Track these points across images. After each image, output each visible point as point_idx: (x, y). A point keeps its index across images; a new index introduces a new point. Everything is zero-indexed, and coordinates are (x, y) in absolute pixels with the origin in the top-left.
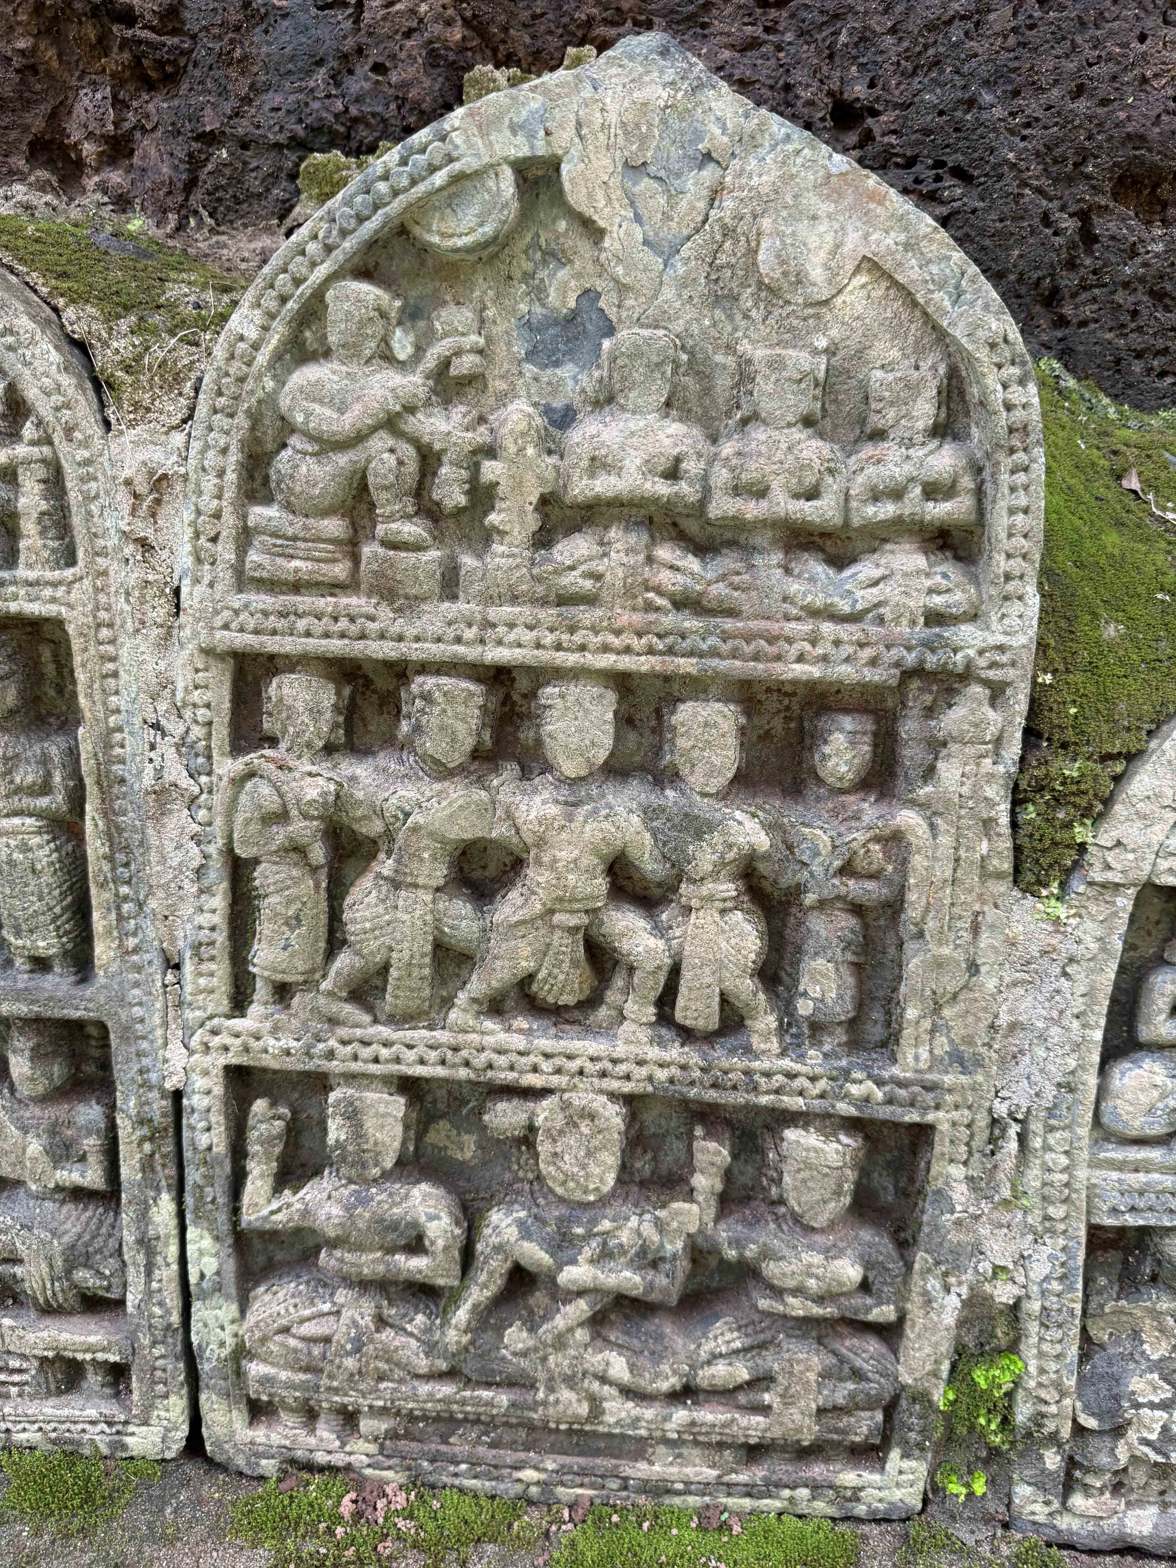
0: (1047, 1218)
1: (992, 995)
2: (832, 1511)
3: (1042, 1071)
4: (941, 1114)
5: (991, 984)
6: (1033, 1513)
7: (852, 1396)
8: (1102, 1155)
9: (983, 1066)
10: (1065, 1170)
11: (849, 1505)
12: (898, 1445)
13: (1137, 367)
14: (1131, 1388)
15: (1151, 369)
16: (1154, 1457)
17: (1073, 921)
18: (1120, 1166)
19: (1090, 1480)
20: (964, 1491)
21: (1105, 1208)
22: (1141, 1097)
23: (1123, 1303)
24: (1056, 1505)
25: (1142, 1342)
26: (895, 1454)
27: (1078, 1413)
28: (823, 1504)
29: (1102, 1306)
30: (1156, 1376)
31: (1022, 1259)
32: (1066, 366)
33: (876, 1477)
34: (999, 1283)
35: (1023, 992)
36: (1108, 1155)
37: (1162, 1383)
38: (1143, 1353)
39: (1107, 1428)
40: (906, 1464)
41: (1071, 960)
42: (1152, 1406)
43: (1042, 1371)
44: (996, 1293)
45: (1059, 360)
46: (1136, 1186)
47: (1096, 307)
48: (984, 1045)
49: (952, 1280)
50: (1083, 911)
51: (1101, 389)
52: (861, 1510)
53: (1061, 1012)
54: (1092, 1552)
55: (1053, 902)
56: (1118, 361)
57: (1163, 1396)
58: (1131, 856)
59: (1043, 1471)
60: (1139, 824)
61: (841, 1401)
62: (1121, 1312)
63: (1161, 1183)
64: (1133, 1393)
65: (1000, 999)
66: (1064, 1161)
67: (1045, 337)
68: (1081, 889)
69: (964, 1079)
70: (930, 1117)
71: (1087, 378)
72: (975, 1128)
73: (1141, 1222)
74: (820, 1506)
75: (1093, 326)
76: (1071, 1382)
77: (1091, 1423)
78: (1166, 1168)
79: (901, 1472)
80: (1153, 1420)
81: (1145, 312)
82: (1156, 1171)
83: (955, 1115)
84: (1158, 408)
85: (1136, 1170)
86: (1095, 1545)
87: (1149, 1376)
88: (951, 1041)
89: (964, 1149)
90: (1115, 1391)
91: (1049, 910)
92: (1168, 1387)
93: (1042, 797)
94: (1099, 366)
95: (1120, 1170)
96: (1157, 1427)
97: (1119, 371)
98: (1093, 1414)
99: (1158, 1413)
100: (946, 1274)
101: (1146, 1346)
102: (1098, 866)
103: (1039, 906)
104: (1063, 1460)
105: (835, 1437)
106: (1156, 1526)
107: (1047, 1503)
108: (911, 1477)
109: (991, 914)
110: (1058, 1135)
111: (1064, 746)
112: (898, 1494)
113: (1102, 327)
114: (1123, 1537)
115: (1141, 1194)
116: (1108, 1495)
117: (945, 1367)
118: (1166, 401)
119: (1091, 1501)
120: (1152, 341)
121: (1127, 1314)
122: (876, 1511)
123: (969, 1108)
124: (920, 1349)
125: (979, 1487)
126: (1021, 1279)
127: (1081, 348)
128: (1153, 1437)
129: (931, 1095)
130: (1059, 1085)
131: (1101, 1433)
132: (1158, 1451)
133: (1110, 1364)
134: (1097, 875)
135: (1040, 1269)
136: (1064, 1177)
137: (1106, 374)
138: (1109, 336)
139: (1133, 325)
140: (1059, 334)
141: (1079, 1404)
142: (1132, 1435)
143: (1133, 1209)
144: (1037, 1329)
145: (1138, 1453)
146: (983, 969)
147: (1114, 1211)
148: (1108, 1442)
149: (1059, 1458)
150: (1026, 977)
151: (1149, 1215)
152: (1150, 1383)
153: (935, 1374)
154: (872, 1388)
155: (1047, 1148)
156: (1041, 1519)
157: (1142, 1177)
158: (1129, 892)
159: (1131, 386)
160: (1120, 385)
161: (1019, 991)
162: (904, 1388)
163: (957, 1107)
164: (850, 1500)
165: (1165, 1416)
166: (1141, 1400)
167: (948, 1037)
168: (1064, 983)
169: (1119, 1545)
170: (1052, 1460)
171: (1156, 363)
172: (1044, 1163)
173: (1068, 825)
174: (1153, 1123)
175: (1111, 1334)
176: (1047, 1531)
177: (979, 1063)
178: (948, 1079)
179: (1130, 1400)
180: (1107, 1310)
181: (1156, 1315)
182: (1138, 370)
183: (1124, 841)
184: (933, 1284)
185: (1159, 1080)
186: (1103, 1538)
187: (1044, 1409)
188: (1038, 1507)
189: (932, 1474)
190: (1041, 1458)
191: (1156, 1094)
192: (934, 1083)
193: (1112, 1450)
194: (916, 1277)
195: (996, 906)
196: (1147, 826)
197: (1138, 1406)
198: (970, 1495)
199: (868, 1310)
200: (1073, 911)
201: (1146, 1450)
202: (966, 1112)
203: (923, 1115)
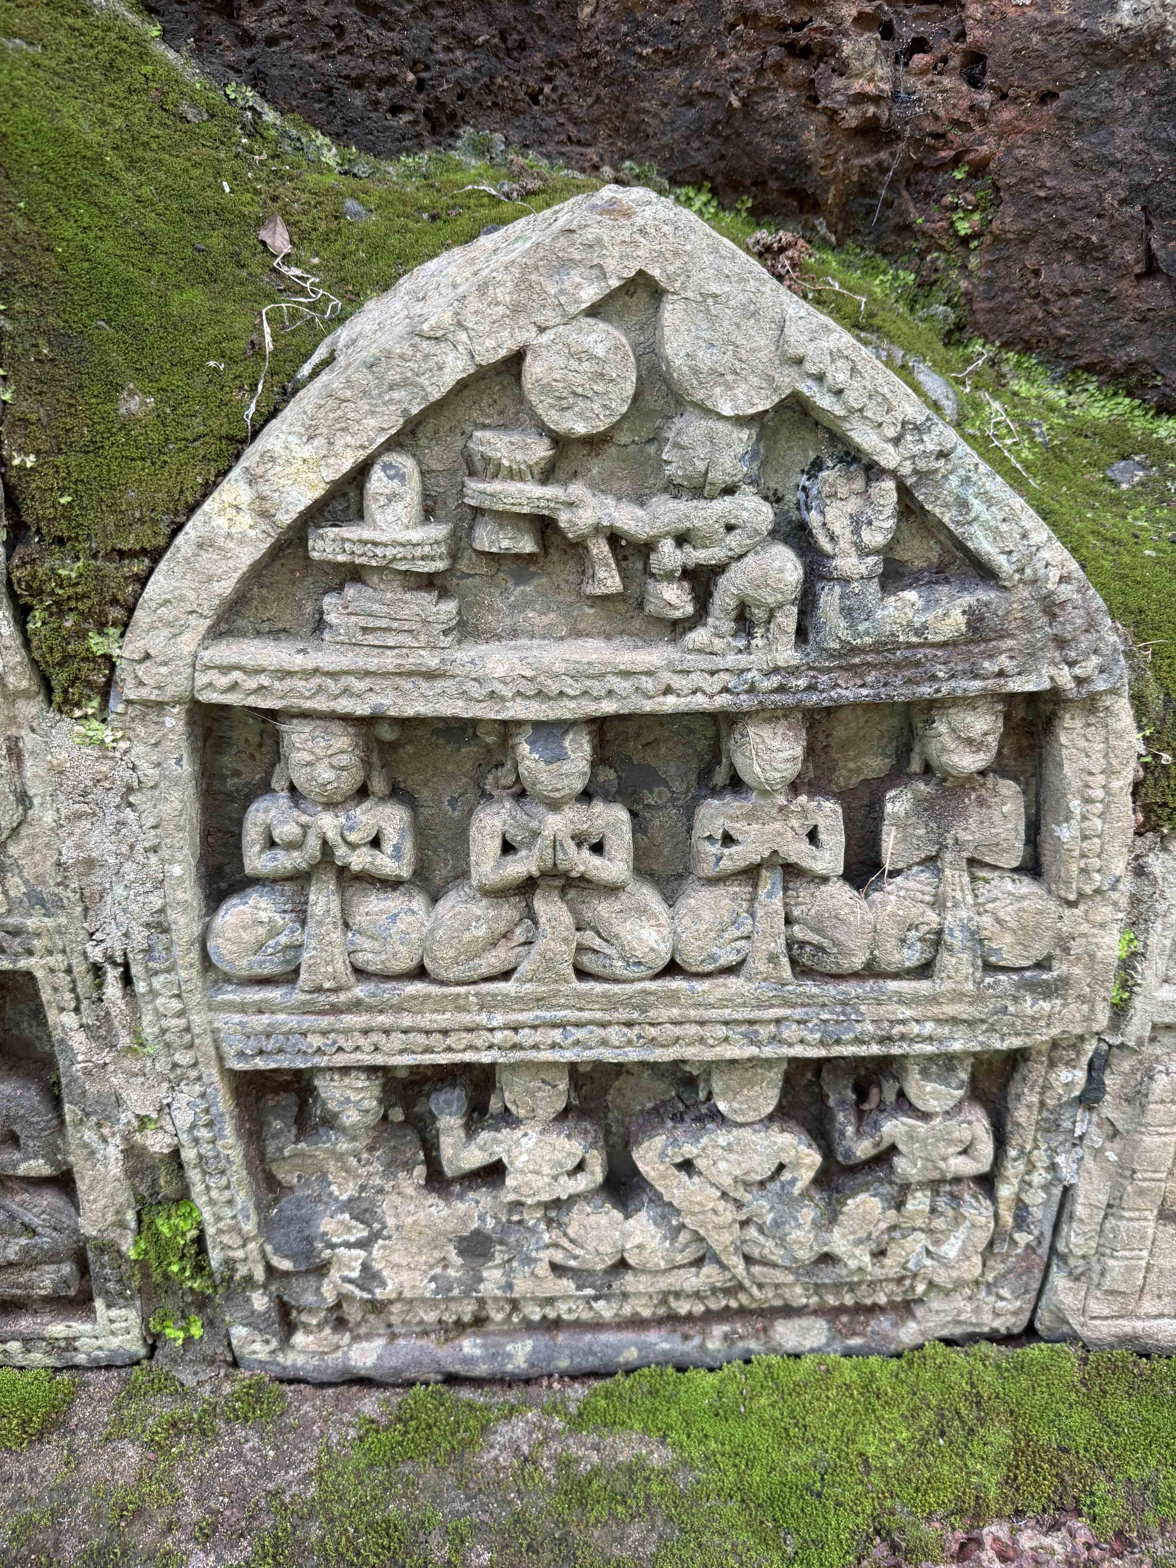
0: (175, 1066)
1: (52, 829)
2: (51, 1361)
3: (125, 911)
4: (33, 960)
5: (49, 818)
6: (254, 1352)
7: (25, 1251)
8: (220, 998)
9: (63, 907)
10: (181, 1014)
11: (68, 1355)
12: (99, 1294)
13: (357, 99)
14: (322, 1229)
15: (376, 103)
16: (358, 1293)
17: (123, 745)
18: (243, 1008)
19: (304, 1318)
20: (181, 1335)
21: (232, 1052)
22: (244, 935)
23: (302, 1145)
24: (274, 1344)
25: (329, 1184)
26: (99, 1304)
27: (270, 1255)
28: (39, 1356)
29: (281, 1150)
30: (347, 1216)
31: (164, 1109)
32: (263, 95)
33: (87, 1327)
34: (149, 1132)
35: (89, 826)
36: (226, 997)
37: (354, 1223)
38: (331, 1194)
39: (303, 1268)
40: (114, 1313)
41: (130, 790)
42: (348, 1245)
43: (219, 1219)
44: (148, 1143)
45: (254, 87)
46: (259, 1028)
47: (284, 19)
48: (58, 884)
49: (106, 1131)
50: (131, 734)
51: (316, 127)
52: (81, 1358)
53: (132, 847)
54: (322, 1385)
55: (95, 724)
56: (329, 91)
57: (359, 1235)
58: (163, 670)
59: (253, 1312)
60: (165, 632)
61: (12, 1257)
62: (302, 1154)
63: (285, 1023)
64: (325, 1234)
65: (62, 833)
66: (176, 1005)
67: (231, 58)
68: (120, 708)
69: (49, 922)
70: (23, 964)
71: (292, 111)
72: (75, 974)
73: (273, 1066)
74: (37, 1357)
75: (285, 44)
76: (249, 1227)
77: (285, 1265)
78: (290, 1007)
79: (112, 1321)
80: (351, 1259)
81: (351, 28)
82: (282, 1011)
83: (50, 960)
84: (399, 152)
85: (261, 1012)
86: (325, 1379)
87: (340, 1217)
88: (26, 882)
89: (68, 996)
90: (306, 1233)
91: (91, 733)
92: (361, 1226)
93: (41, 601)
94: (304, 96)
95: (243, 1011)
96: (357, 1265)
97: (332, 103)
98: (286, 1257)
99: (355, 1252)
100: (99, 1125)
101: (333, 1188)
102: (130, 682)
103: (77, 728)
104: (270, 1300)
105: (19, 1292)
106: (380, 1358)
107: (267, 1342)
108: (123, 1325)
109: (29, 741)
110: (161, 978)
111: (60, 541)
112: (115, 1342)
113: (296, 46)
114: (347, 1370)
115: (268, 1036)
116: (328, 1331)
117: (130, 1217)
118: (407, 143)
119: (311, 1338)
120: (369, 66)
121: (311, 1156)
122: (97, 1359)
123: (64, 951)
124: (95, 1201)
125: (196, 1331)
126: (169, 1128)
127: (275, 72)
128: (355, 1274)
129: (18, 940)
130: (148, 925)
131: (297, 1274)
132: (362, 1288)
133: (299, 1207)
134: (131, 694)
135: (184, 1117)
136: (182, 1022)
137: (317, 106)
138: (310, 57)
139: (341, 45)
140: (248, 54)
141: (268, 1248)
142: (334, 1274)
143: (261, 1052)
144: (199, 1177)
145: (344, 1291)
146: (36, 801)
147: (241, 1055)
148: (312, 1281)
149: (266, 1299)
150: (85, 808)
151: (281, 1057)
152: (342, 1223)
153: (121, 1224)
154: (45, 1241)
155: (153, 993)
156: (262, 1356)
157: (266, 1019)
158: (175, 710)
159: (353, 122)
160: (338, 121)
161: (85, 824)
162: (87, 1239)
163: (50, 953)
164: (66, 1349)
165: (363, 1254)
166: (335, 1240)
167: (22, 877)
168: (129, 815)
169: (347, 1377)
170: (260, 1302)
171: (382, 95)
172: (156, 1009)
173: (82, 635)
174: (264, 962)
175: (300, 1177)
176: (273, 1368)
177: (59, 904)
178: (31, 923)
179: (322, 1241)
180: (287, 1153)
181: (340, 1157)
182: (358, 102)
183: (152, 652)
184: (89, 1136)
185: (263, 916)
186: (329, 1371)
187: (231, 1254)
188: (257, 1346)
189: (145, 1321)
190: (248, 1300)
191: (261, 931)
192: (16, 927)
193: (318, 1289)
194: (70, 1129)
195: (33, 730)
196: (175, 636)
197: (333, 1246)
198: (189, 1339)
199: (15, 1166)
200: (119, 734)
201: (351, 1287)
202: (60, 957)
203: (14, 962)
